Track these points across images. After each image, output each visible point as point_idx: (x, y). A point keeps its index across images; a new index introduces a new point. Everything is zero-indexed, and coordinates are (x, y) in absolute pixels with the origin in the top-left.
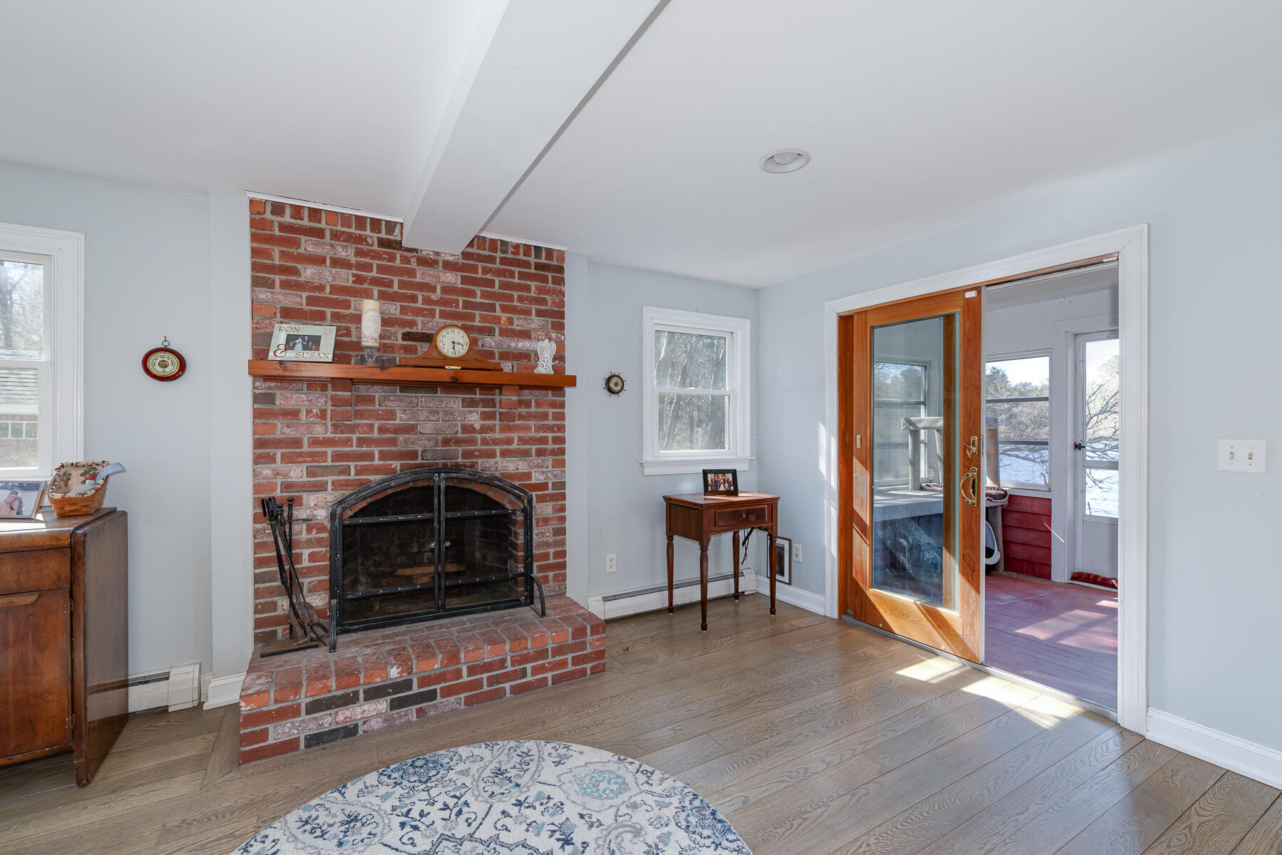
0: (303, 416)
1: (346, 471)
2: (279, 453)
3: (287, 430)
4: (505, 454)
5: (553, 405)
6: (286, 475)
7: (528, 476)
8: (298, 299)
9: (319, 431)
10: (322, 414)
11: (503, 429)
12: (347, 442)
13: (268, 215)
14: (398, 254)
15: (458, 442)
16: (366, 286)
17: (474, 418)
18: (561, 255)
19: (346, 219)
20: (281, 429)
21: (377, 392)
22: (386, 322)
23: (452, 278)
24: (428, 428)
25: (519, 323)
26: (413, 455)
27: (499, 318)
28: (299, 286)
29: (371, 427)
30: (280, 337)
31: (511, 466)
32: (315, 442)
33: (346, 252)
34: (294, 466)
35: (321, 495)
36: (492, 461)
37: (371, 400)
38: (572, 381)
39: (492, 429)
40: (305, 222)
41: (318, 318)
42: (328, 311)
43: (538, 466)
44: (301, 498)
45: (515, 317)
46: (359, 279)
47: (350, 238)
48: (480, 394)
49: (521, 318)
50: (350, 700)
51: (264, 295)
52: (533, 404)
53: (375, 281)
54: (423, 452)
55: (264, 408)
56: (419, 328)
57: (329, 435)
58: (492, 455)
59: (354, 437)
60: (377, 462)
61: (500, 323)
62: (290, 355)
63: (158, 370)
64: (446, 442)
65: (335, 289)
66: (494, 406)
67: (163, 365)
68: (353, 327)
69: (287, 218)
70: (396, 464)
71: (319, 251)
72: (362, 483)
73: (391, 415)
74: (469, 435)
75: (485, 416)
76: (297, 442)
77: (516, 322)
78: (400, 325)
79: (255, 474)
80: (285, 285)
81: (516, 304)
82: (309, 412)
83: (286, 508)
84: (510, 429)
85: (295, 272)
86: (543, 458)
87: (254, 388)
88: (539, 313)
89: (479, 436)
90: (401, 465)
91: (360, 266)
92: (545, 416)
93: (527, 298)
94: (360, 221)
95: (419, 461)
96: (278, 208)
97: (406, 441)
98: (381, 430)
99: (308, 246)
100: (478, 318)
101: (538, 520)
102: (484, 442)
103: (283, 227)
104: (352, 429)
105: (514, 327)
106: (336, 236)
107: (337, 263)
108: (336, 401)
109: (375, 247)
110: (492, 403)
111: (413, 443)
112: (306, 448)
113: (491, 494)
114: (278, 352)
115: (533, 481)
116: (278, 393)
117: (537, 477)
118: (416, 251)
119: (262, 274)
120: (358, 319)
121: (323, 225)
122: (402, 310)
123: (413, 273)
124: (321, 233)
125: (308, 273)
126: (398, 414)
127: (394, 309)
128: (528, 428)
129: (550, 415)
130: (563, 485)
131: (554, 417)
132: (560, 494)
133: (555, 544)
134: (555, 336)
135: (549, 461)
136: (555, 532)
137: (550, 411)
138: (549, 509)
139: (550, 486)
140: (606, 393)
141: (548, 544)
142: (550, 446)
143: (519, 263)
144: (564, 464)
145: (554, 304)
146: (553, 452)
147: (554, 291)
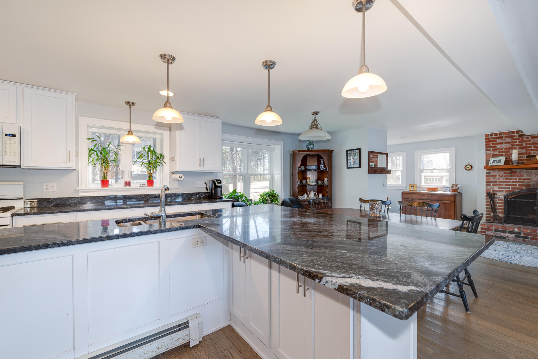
0: (497, 176)
1: (509, 188)
2: (491, 184)
3: (493, 179)
6: (493, 188)
8: (496, 152)
9: (501, 180)
10: (502, 176)
12: (509, 182)
13: (489, 137)
14: (525, 137)
16: (514, 146)
19: (509, 133)
20: (492, 179)
21: (518, 171)
22: (519, 154)
24: (535, 179)
26: (530, 185)
28: (496, 150)
29: (516, 178)
32: (500, 182)
33: (510, 140)
34: (495, 187)
35: (502, 193)
37: (516, 172)
40: (498, 136)
41: (501, 156)
42: (504, 154)
44: (497, 193)
46: (512, 145)
47: (510, 137)
50: (505, 232)
51: (488, 153)
53: (517, 145)
54: (533, 185)
55: (488, 175)
56: (532, 154)
57: (504, 180)
59: (511, 181)
60: (518, 186)
62: (493, 164)
63: (467, 169)
65: (505, 149)
67: (468, 168)
68: (511, 156)
69: (494, 136)
70: (524, 188)
71: (502, 141)
72: (513, 191)
73: (523, 176)
76: (496, 182)
78: (525, 154)
79: (486, 188)
80: (493, 150)
82: (499, 175)
83: (493, 195)
85: (496, 147)
87: (486, 171)
90: (526, 188)
91: (513, 142)
94: (513, 132)
95: (532, 187)
96: (491, 135)
97: (527, 182)
98: (519, 179)
99: (499, 141)
103: (492, 138)
104: (510, 179)
106: (506, 137)
107: (506, 143)
108: (505, 173)
109: (518, 137)
111: (530, 182)
112: (498, 183)
114: (491, 164)
116: (491, 172)
118: (531, 135)
119: (488, 148)
120: (511, 154)
121: (503, 135)
122: (526, 150)
123: (530, 141)
124: (502, 137)
125: (499, 146)
126: (525, 176)
127: (524, 151)
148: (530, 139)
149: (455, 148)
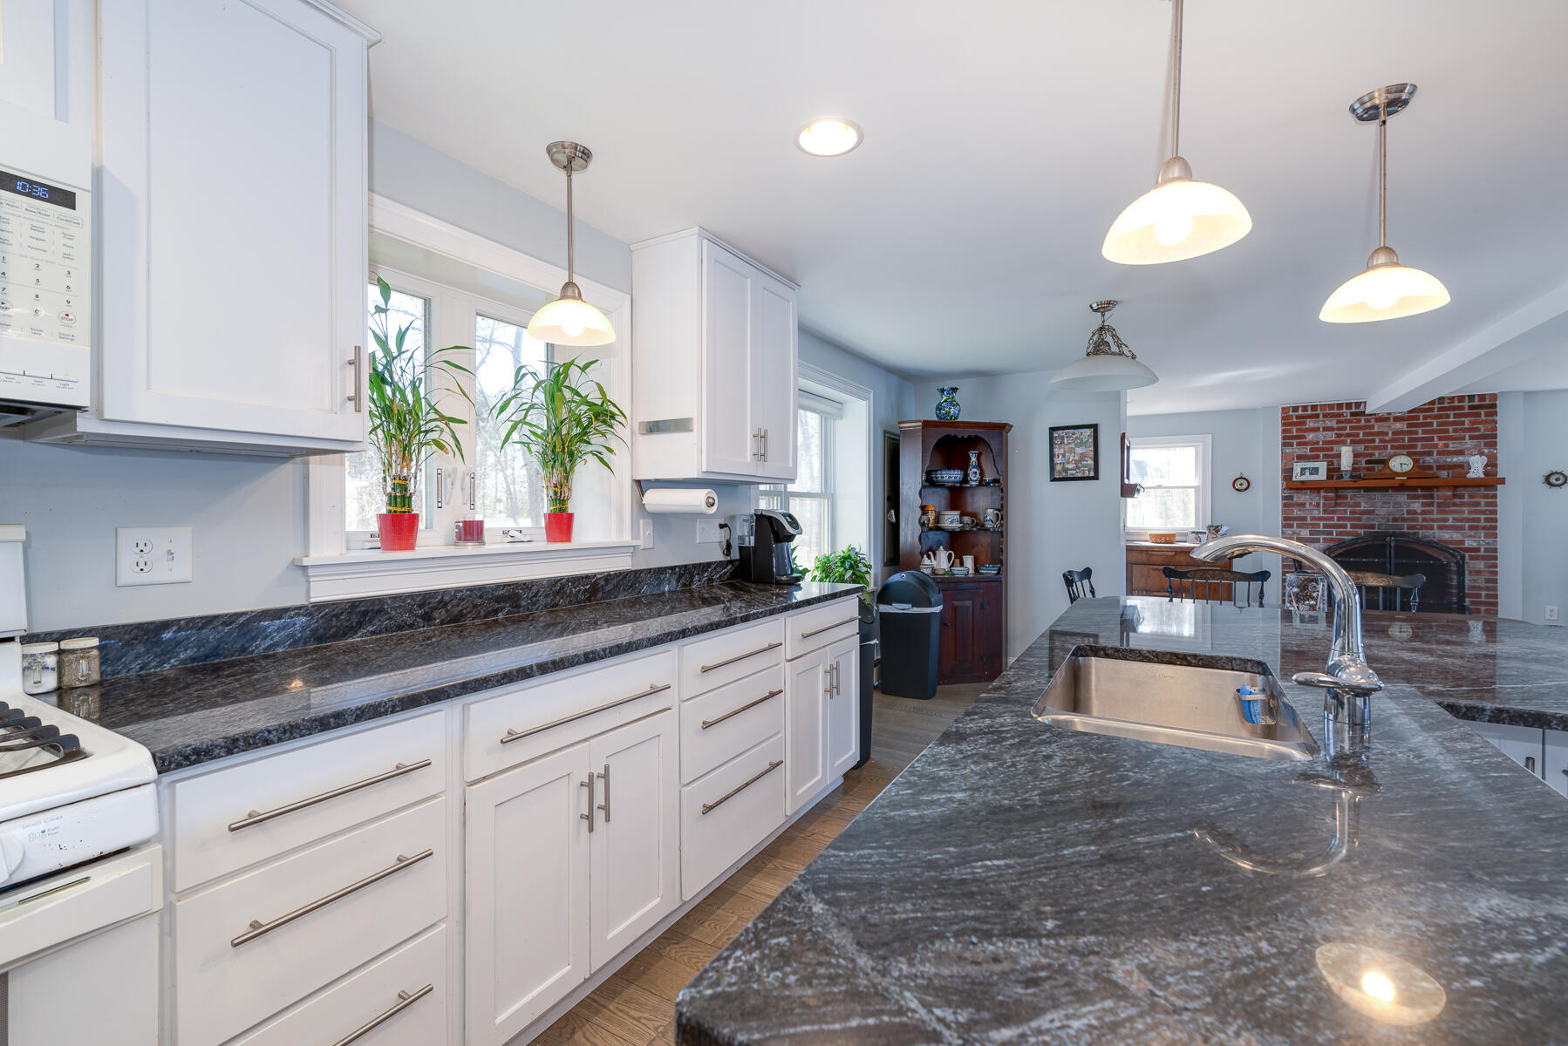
0: (1308, 506)
1: (1331, 533)
2: (1295, 523)
3: (1299, 513)
4: (1440, 528)
5: (1486, 496)
6: (1299, 534)
7: (1462, 542)
9: (1316, 514)
10: (1318, 505)
11: (1439, 513)
12: (1332, 519)
13: (1291, 413)
14: (1363, 419)
15: (1404, 520)
16: (1343, 438)
17: (1417, 506)
18: (1494, 397)
19: (1331, 406)
20: (1296, 512)
21: (1349, 494)
22: (1356, 455)
23: (1399, 426)
24: (1383, 512)
25: (1452, 446)
26: (1373, 526)
27: (1437, 444)
28: (1306, 444)
29: (1345, 511)
30: (1297, 467)
31: (1446, 535)
32: (1313, 518)
33: (1333, 423)
36: (1431, 532)
37: (1346, 497)
38: (1502, 481)
39: (1431, 512)
40: (1309, 412)
41: (1315, 458)
42: (1321, 454)
43: (1470, 536)
45: (1450, 443)
46: (1338, 436)
47: (1333, 415)
48: (1422, 492)
49: (1456, 443)
51: (1288, 450)
52: (1466, 496)
53: (1348, 435)
54: (1379, 525)
55: (1288, 502)
56: (1377, 457)
57: (1321, 515)
58: (1431, 528)
59: (1336, 516)
60: (1349, 529)
61: (1437, 448)
62: (1303, 478)
63: (1240, 487)
64: (1395, 520)
65: (1325, 443)
66: (1433, 498)
67: (1241, 484)
68: (1335, 460)
69: (1300, 412)
70: (1361, 531)
71: (1316, 425)
72: (1340, 540)
73: (1359, 505)
74: (1412, 516)
75: (1424, 505)
76: (1305, 519)
77: (1451, 446)
78: (1364, 457)
80: (1298, 444)
81: (1451, 434)
82: (1310, 504)
84: (1446, 512)
85: (1304, 437)
86: (1476, 531)
87: (1284, 493)
88: (1472, 438)
89: (1420, 517)
90: (1365, 531)
91: (1339, 429)
92: (1478, 504)
93: (1460, 429)
94: (1340, 406)
95: (1376, 530)
96: (1295, 409)
97: (1367, 519)
98: (1351, 513)
99: (1310, 423)
100: (1419, 446)
101: (1470, 572)
102: (1424, 520)
103: (1298, 417)
104: (1334, 512)
105: (1450, 448)
106: (1325, 416)
107: (1325, 429)
108: (1326, 498)
109: (1349, 417)
110: (1432, 497)
111: (1372, 520)
112: (1309, 521)
113: (1429, 551)
114: (1297, 476)
115: (1466, 545)
116: (1295, 495)
117: (1469, 543)
118: (1375, 414)
119: (1287, 441)
120: (1339, 456)
121: (1319, 412)
122: (1366, 448)
123: (1372, 427)
124: (1317, 416)
125: (1310, 436)
126: (1363, 504)
127: (1360, 448)
128: (1463, 512)
129: (1483, 504)
130: (1495, 550)
131: (1488, 504)
132: (1491, 556)
133: (1487, 589)
134: (1486, 451)
135: (1482, 533)
136: (1488, 581)
137: (1483, 501)
138: (1481, 565)
139: (1482, 550)
140: (1546, 486)
141: (1480, 588)
142: (1482, 523)
143: (1454, 408)
144: (1495, 536)
145: (1486, 429)
146: (1485, 528)
147: (1486, 421)
148: (1373, 422)
149: (1210, 436)
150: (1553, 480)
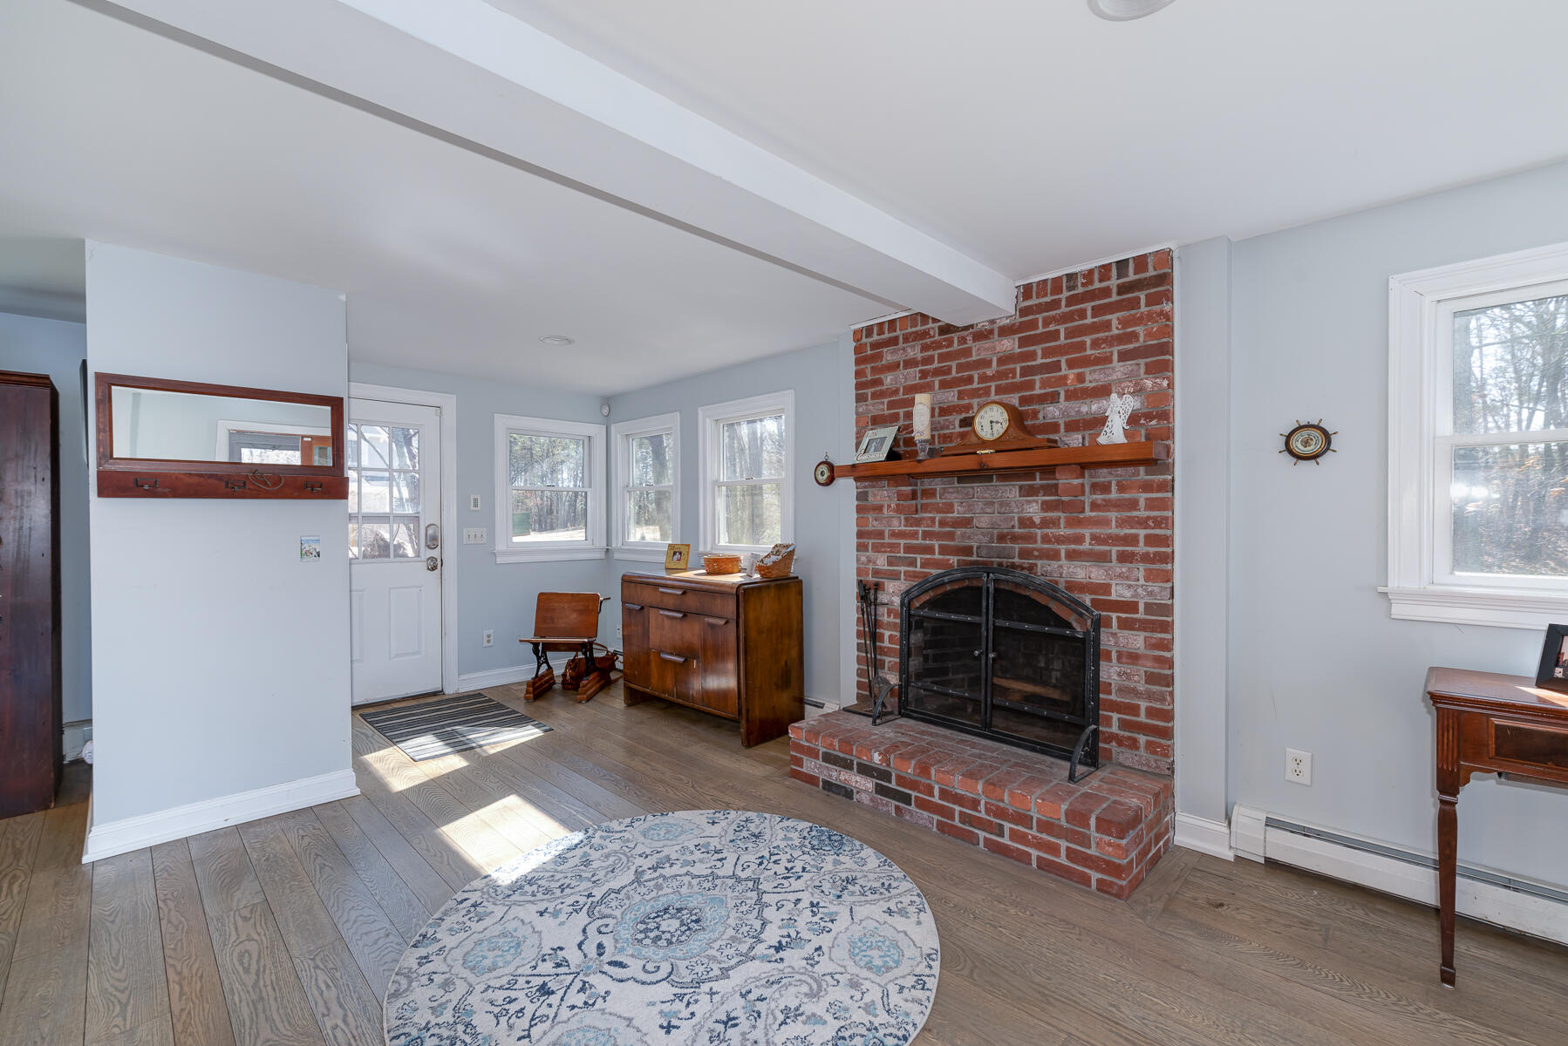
0: (885, 511)
1: (914, 563)
2: (870, 543)
3: (875, 523)
4: (1072, 556)
5: (1147, 487)
6: (875, 563)
7: (1106, 589)
8: (882, 407)
9: (895, 525)
10: (898, 509)
11: (1068, 524)
12: (914, 535)
13: (864, 340)
14: (955, 336)
15: (1015, 538)
16: (929, 379)
17: (1033, 509)
18: (1165, 257)
19: (913, 319)
20: (873, 525)
21: (937, 485)
22: (936, 412)
23: (1009, 345)
24: (983, 521)
25: (1093, 377)
26: (968, 551)
27: (1065, 377)
28: (883, 394)
29: (933, 519)
31: (1081, 572)
32: (894, 534)
33: (914, 352)
34: (879, 555)
35: (897, 583)
36: (1055, 564)
37: (932, 493)
39: (1056, 524)
40: (886, 335)
43: (1120, 576)
44: (883, 583)
45: (1087, 370)
46: (924, 374)
47: (916, 337)
48: (1041, 479)
49: (1095, 371)
50: (847, 765)
51: (862, 408)
52: (1114, 488)
53: (935, 373)
54: (978, 548)
55: (862, 504)
57: (902, 528)
58: (1055, 556)
59: (920, 530)
60: (937, 556)
61: (1066, 384)
63: (822, 479)
64: (1002, 538)
65: (904, 390)
66: (1055, 493)
67: (823, 474)
69: (875, 337)
70: (953, 560)
71: (895, 358)
72: (925, 575)
73: (949, 508)
74: (1027, 530)
75: (1046, 507)
76: (882, 534)
77: (1088, 377)
78: (957, 412)
79: (858, 560)
80: (874, 396)
81: (1089, 352)
82: (889, 507)
83: (872, 592)
84: (1079, 523)
85: (881, 382)
86: (1131, 565)
87: (857, 488)
88: (1124, 357)
89: (1039, 532)
90: (958, 560)
91: (924, 361)
92: (1133, 505)
93: (1105, 340)
95: (974, 558)
96: (870, 331)
97: (963, 536)
98: (942, 523)
99: (889, 356)
100: (1038, 384)
101: (1112, 653)
102: (1046, 539)
103: (872, 346)
104: (918, 523)
105: (1087, 384)
106: (906, 339)
107: (908, 364)
108: (900, 496)
109: (937, 337)
110: (1056, 490)
111: (969, 538)
112: (887, 540)
113: (1054, 606)
115: (1114, 597)
116: (870, 491)
117: (1120, 592)
118: (972, 326)
119: (861, 391)
120: (914, 414)
121: (898, 332)
122: (961, 395)
123: (968, 352)
124: (894, 341)
125: (888, 379)
126: (956, 507)
127: (951, 396)
128: (1107, 522)
129: (1142, 503)
130: (1168, 610)
131: (1151, 505)
132: (1159, 622)
133: (1150, 696)
134: (1149, 383)
135: (1140, 570)
136: (1151, 678)
137: (1142, 497)
138: (1136, 641)
139: (1141, 607)
140: (1286, 456)
141: (1134, 692)
142: (1141, 548)
143: (1090, 296)
144: (1168, 577)
145: (1149, 335)
146: (1145, 558)
147: (1150, 316)
148: (970, 343)
149: (795, 393)
150: (1297, 446)
